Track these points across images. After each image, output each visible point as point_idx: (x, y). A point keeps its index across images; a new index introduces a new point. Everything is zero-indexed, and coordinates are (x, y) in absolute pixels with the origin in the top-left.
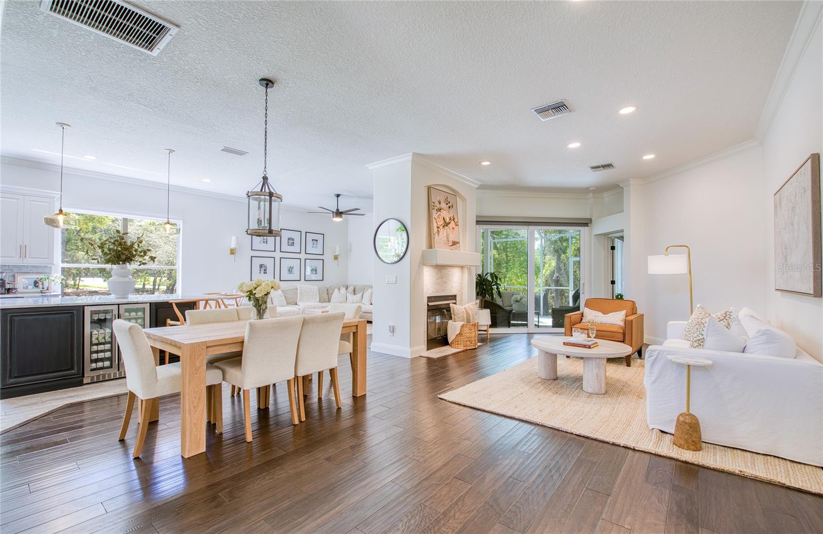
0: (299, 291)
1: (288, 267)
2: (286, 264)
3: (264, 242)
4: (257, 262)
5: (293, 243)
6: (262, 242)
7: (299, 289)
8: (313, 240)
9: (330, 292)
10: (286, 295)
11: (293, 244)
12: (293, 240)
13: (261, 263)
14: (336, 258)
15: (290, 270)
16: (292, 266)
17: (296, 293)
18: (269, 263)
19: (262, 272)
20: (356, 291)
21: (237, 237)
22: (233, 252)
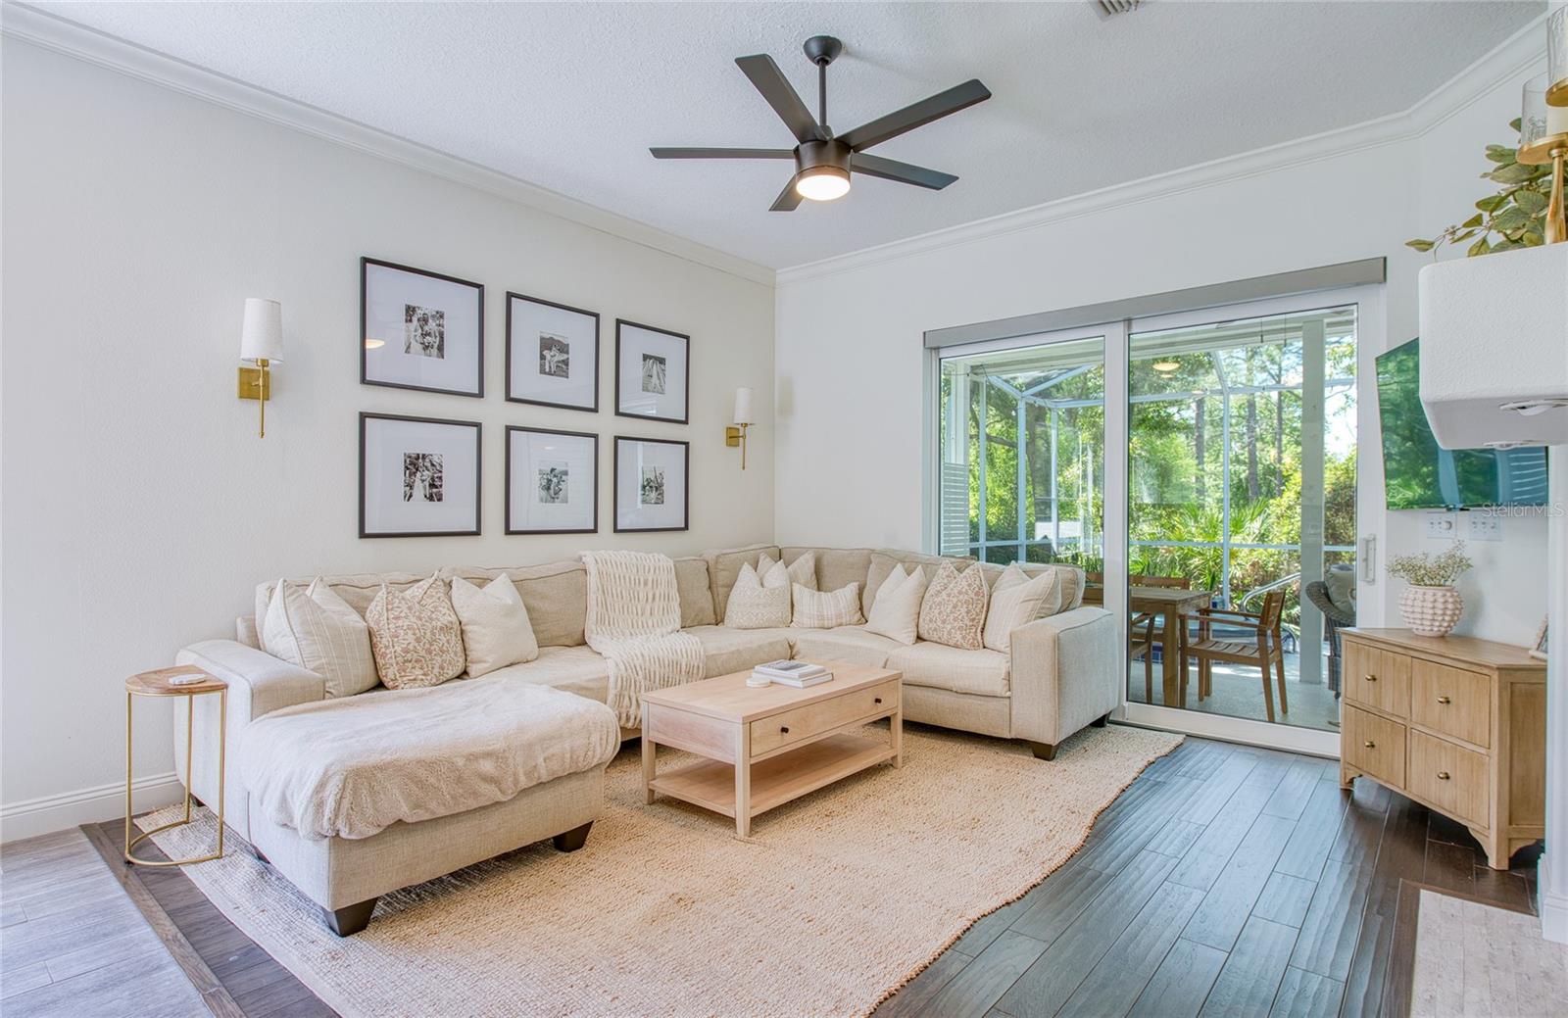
0: (593, 580)
1: (541, 472)
2: (534, 456)
3: (426, 347)
4: (390, 445)
5: (566, 362)
6: (416, 347)
7: (592, 569)
8: (646, 357)
9: (722, 578)
10: (533, 603)
11: (562, 369)
12: (564, 349)
13: (413, 451)
14: (734, 437)
15: (553, 485)
16: (559, 469)
17: (582, 591)
18: (451, 449)
19: (420, 489)
20: (827, 572)
21: (275, 305)
22: (255, 384)
